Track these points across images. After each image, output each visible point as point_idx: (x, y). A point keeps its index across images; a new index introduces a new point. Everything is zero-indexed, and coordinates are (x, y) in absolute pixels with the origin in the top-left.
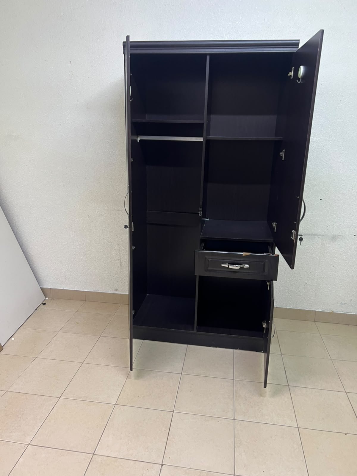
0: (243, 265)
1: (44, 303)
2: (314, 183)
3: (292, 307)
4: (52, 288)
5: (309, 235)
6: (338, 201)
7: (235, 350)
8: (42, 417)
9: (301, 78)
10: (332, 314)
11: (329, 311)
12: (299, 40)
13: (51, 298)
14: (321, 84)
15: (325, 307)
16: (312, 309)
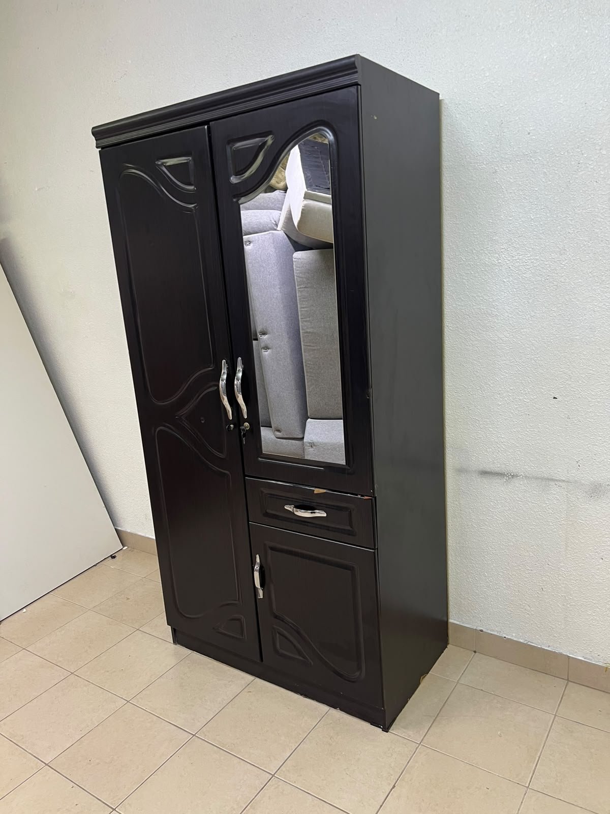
1: (113, 555)
3: (515, 637)
4: (131, 532)
7: (331, 711)
10: (608, 671)
11: (601, 664)
13: (132, 548)
15: (591, 650)
16: (561, 651)
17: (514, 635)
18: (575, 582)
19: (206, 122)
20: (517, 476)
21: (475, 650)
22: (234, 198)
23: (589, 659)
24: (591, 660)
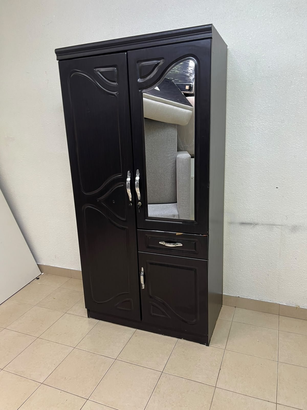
1: (38, 278)
3: (254, 298)
4: (46, 265)
7: (179, 340)
10: (297, 309)
11: (294, 306)
12: (211, 24)
13: (46, 273)
15: (289, 300)
16: (276, 302)
17: (254, 297)
18: (283, 270)
19: (126, 51)
20: (258, 224)
21: (235, 306)
22: (139, 90)
23: (289, 304)
24: (289, 305)
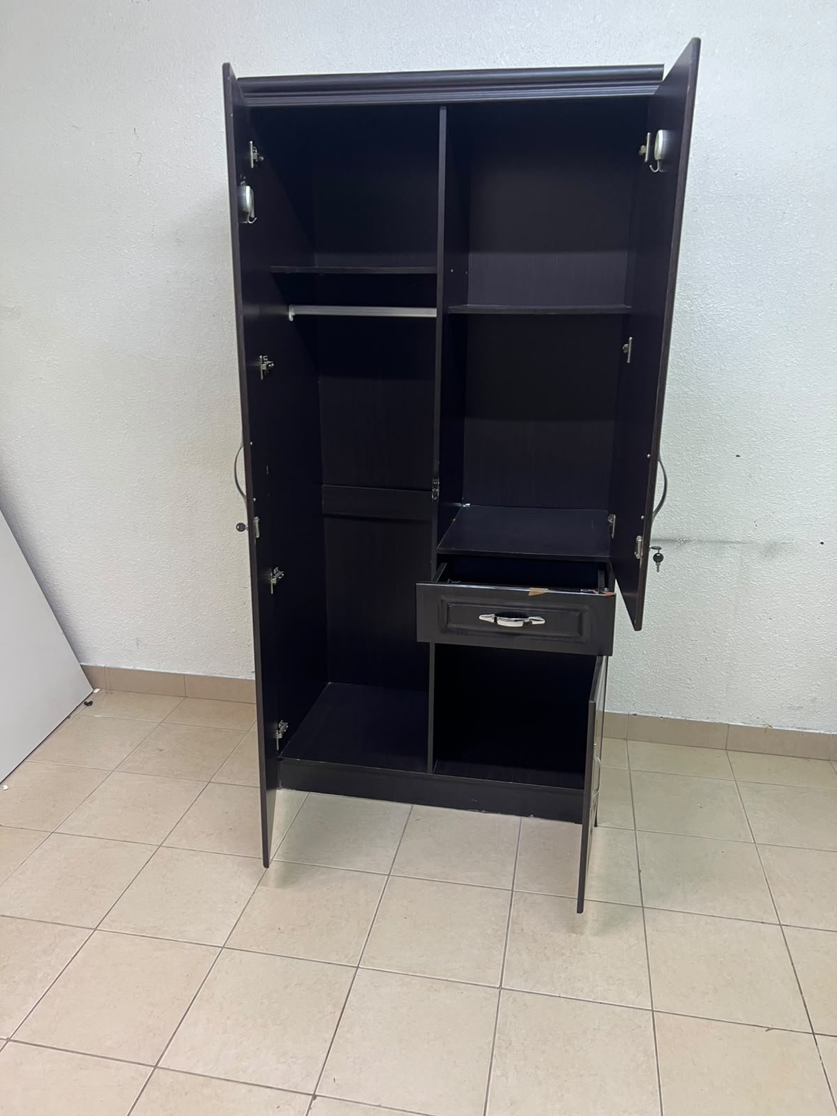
0: (530, 618)
1: (88, 701)
2: (721, 417)
3: (672, 715)
4: (107, 666)
5: (711, 542)
6: (782, 459)
7: (525, 819)
8: (49, 975)
9: (660, 160)
10: (767, 731)
11: (760, 726)
12: (662, 66)
14: (736, 174)
15: (750, 715)
16: (720, 721)
17: (671, 713)
18: (741, 647)
20: (689, 541)
21: (626, 737)
23: (747, 723)
